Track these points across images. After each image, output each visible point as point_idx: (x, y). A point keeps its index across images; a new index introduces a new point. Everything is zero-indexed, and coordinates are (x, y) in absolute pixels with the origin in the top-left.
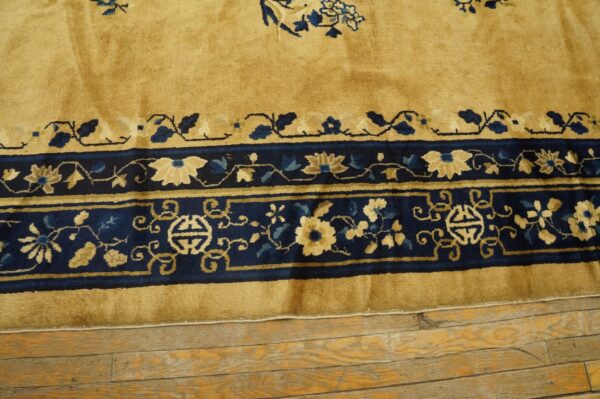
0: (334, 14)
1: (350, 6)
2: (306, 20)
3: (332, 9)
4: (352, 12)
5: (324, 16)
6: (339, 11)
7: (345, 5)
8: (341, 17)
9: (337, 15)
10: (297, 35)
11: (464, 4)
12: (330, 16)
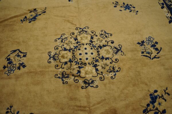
0: (11, 67)
1: (13, 72)
2: (10, 61)
3: (13, 67)
4: (11, 72)
5: (11, 65)
6: (12, 69)
7: (14, 70)
8: (10, 69)
9: (11, 68)
10: (6, 59)
11: (11, 109)
12: (11, 66)
